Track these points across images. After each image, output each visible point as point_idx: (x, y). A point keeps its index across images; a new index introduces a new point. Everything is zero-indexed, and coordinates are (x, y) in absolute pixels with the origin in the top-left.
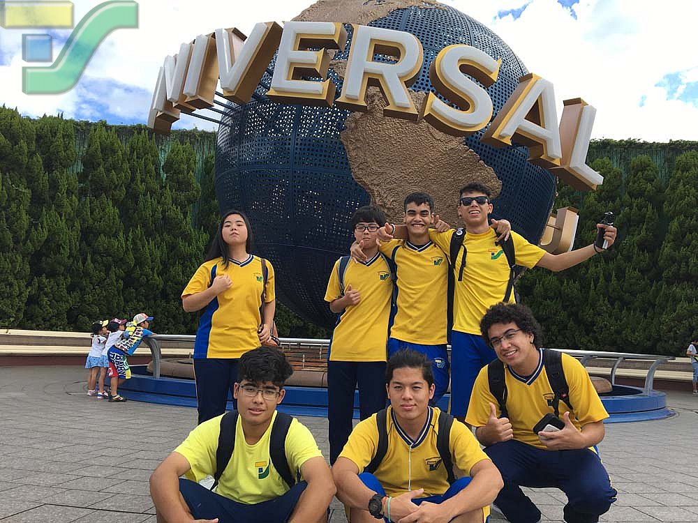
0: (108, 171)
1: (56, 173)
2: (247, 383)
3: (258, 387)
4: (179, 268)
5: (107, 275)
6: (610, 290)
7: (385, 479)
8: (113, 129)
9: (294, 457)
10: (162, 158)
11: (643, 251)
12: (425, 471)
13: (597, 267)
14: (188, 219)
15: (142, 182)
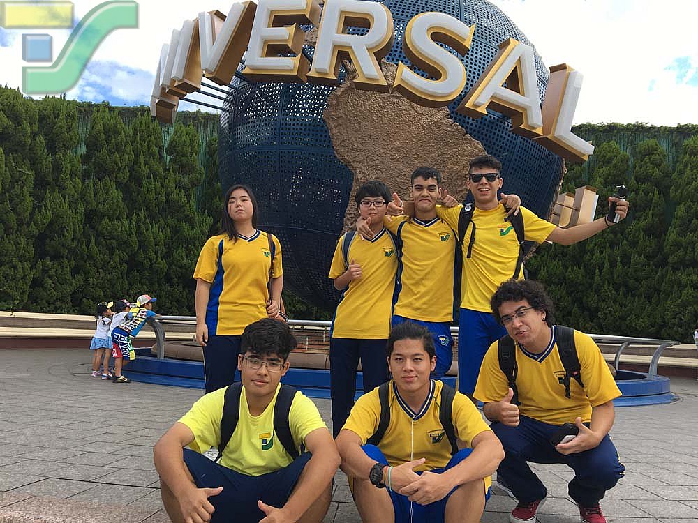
0: (111, 152)
1: (59, 155)
2: (251, 354)
3: (262, 359)
4: (182, 252)
5: (111, 258)
6: (615, 276)
7: (387, 451)
8: (117, 111)
9: (298, 428)
10: (166, 140)
11: (649, 237)
12: (427, 443)
13: (602, 252)
14: (192, 202)
15: (145, 164)
